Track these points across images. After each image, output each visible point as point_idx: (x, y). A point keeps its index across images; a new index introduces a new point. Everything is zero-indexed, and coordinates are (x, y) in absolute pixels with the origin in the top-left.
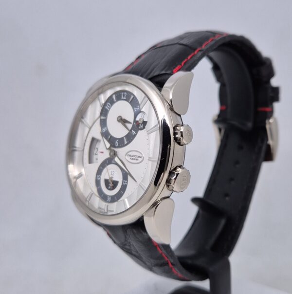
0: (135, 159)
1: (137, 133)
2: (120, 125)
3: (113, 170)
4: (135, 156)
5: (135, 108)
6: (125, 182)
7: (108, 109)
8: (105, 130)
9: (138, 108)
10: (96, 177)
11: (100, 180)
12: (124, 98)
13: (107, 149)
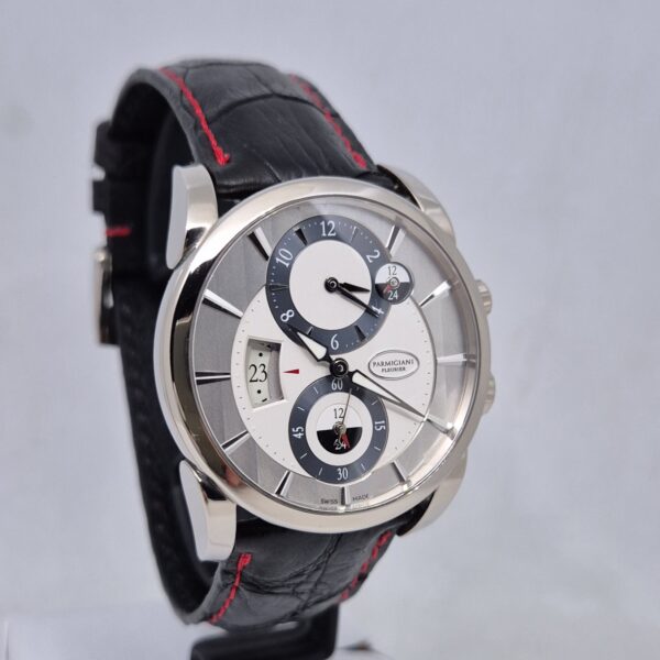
0: (395, 369)
1: (386, 310)
2: (336, 298)
3: (338, 407)
4: (394, 363)
5: (368, 257)
6: (379, 426)
7: (287, 265)
8: (288, 315)
9: (376, 254)
10: (291, 433)
11: (304, 437)
12: (329, 234)
13: (318, 360)
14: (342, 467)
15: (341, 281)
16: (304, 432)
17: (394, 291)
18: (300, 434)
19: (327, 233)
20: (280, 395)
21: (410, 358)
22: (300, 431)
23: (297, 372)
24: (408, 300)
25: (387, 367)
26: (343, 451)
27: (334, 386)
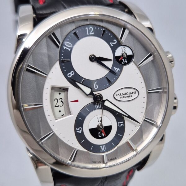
0: (127, 97)
1: (121, 69)
2: (95, 65)
4: (126, 94)
5: (111, 43)
6: (120, 124)
7: (70, 50)
8: (71, 74)
9: (115, 42)
10: (75, 131)
11: (82, 132)
12: (91, 34)
13: (87, 95)
14: (103, 145)
15: (97, 56)
16: (82, 130)
17: (125, 59)
18: (80, 131)
19: (89, 33)
20: (69, 113)
21: (134, 91)
22: (80, 129)
23: (77, 101)
24: (132, 63)
25: (123, 96)
26: (102, 137)
27: (96, 106)
